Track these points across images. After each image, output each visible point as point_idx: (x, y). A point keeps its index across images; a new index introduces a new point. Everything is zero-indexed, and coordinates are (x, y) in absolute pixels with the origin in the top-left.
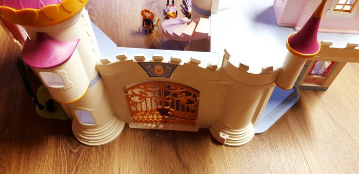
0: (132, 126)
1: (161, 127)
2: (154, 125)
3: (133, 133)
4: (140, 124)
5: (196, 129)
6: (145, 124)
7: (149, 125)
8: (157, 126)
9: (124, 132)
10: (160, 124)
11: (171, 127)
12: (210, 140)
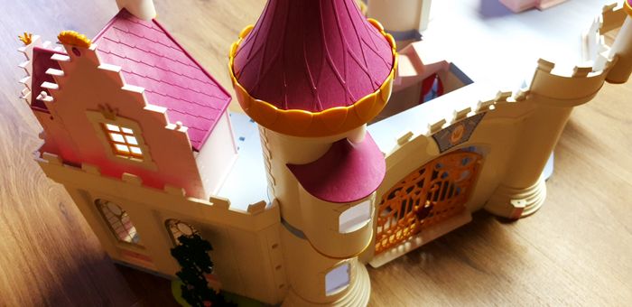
0: (376, 264)
1: (419, 241)
2: (408, 245)
3: (387, 273)
4: (387, 254)
5: (468, 219)
6: (394, 250)
7: (401, 247)
8: (413, 243)
9: (373, 279)
10: (414, 238)
11: (433, 234)
12: (498, 223)
